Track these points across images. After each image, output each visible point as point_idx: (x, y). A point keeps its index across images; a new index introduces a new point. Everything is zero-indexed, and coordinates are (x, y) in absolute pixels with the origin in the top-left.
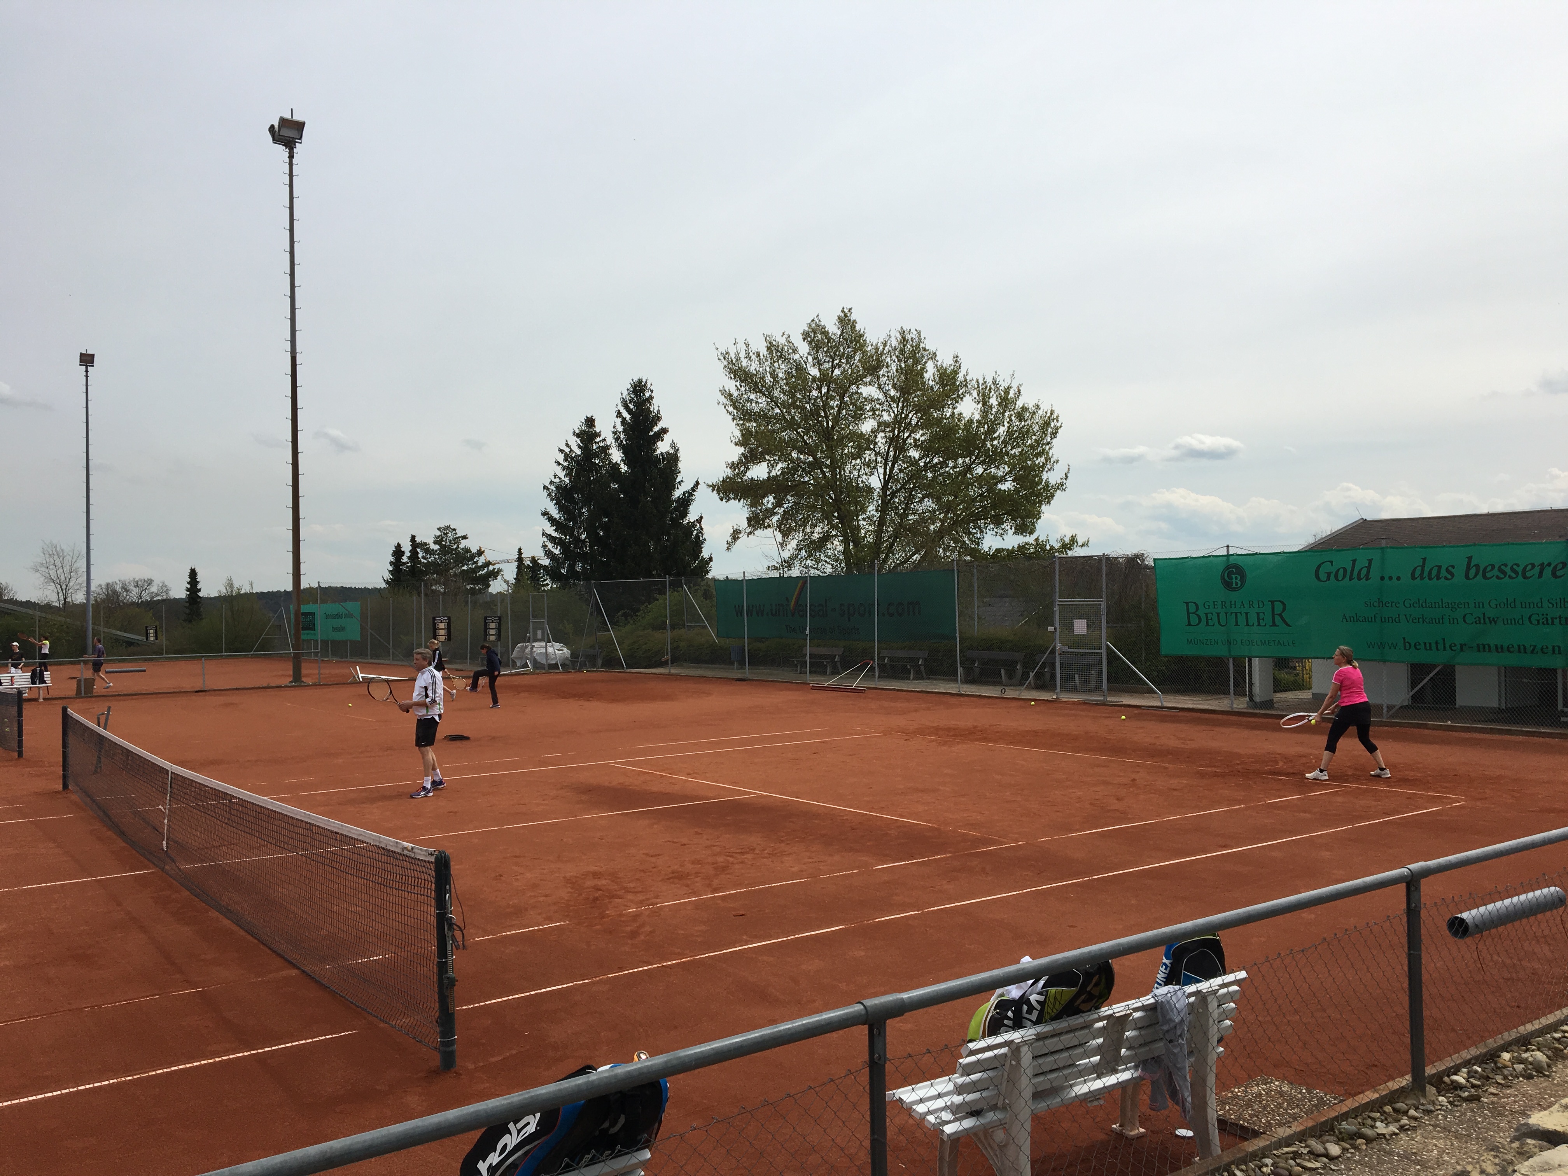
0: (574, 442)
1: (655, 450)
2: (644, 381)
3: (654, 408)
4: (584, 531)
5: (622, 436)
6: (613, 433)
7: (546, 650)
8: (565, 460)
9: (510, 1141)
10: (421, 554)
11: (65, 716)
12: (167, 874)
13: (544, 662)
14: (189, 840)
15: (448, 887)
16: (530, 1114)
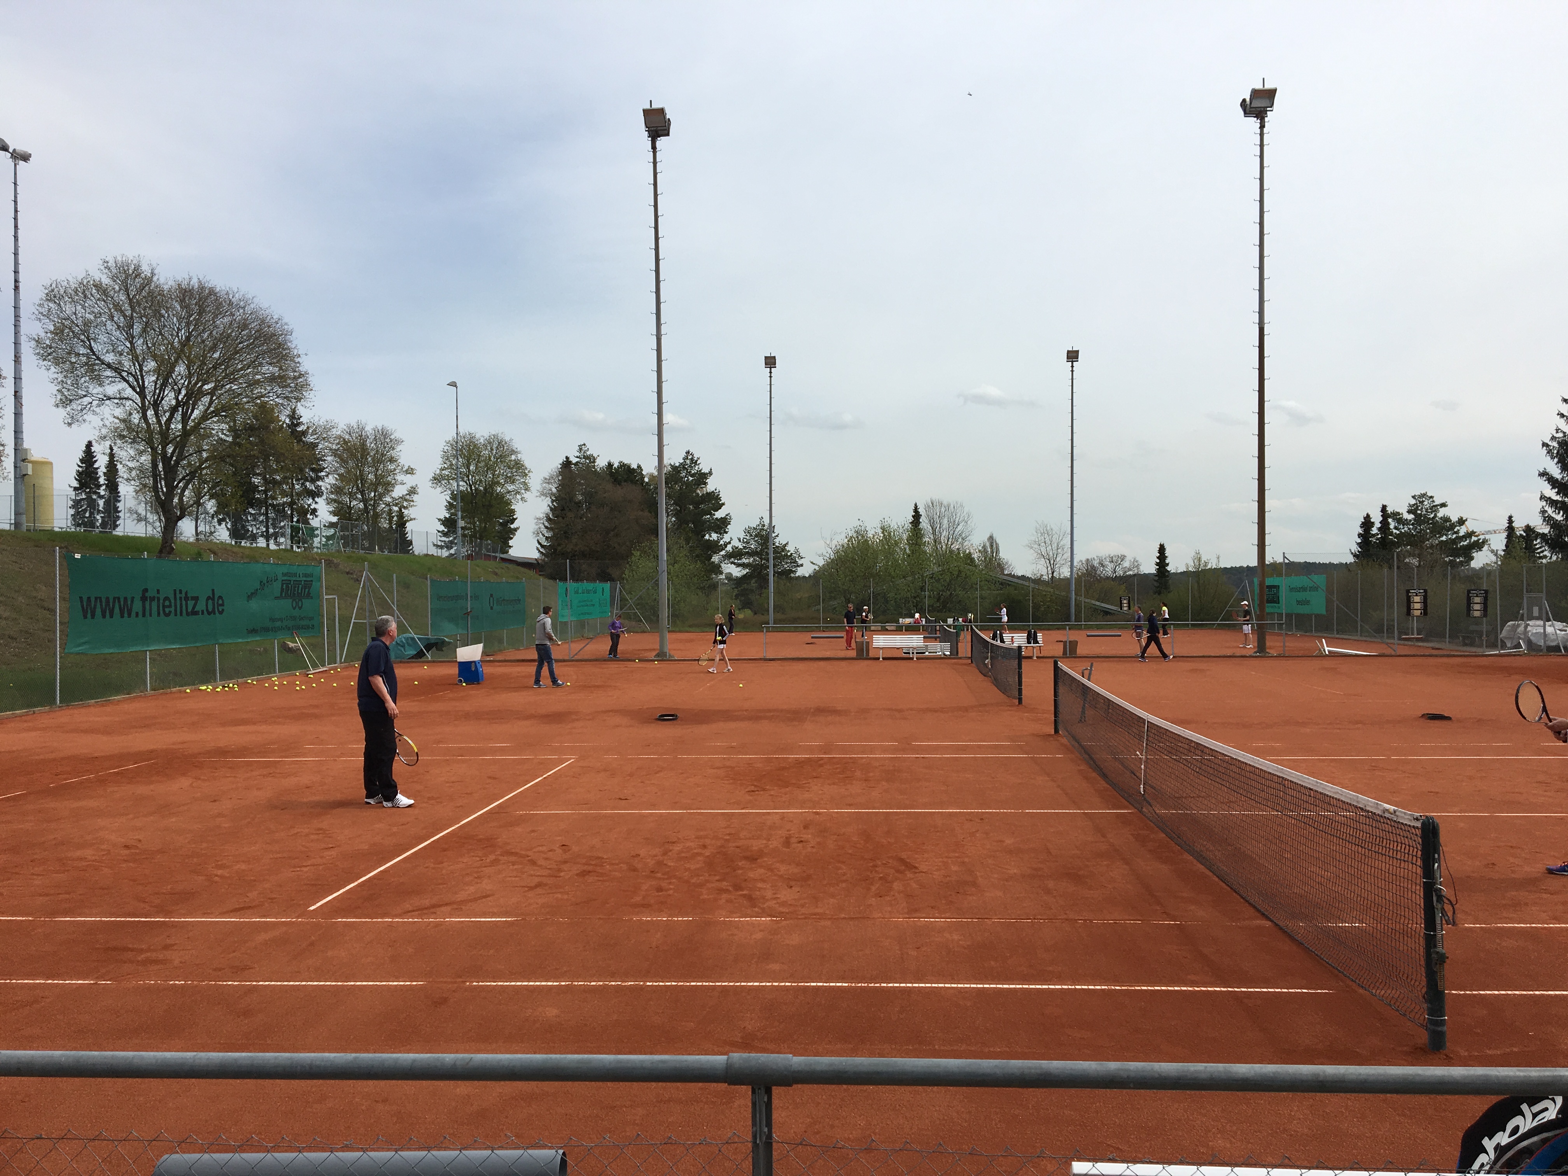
7: (1545, 629)
9: (1524, 1123)
10: (1392, 524)
11: (1056, 668)
12: (1145, 815)
13: (1542, 643)
14: (1164, 787)
15: (1436, 856)
16: (1550, 1097)
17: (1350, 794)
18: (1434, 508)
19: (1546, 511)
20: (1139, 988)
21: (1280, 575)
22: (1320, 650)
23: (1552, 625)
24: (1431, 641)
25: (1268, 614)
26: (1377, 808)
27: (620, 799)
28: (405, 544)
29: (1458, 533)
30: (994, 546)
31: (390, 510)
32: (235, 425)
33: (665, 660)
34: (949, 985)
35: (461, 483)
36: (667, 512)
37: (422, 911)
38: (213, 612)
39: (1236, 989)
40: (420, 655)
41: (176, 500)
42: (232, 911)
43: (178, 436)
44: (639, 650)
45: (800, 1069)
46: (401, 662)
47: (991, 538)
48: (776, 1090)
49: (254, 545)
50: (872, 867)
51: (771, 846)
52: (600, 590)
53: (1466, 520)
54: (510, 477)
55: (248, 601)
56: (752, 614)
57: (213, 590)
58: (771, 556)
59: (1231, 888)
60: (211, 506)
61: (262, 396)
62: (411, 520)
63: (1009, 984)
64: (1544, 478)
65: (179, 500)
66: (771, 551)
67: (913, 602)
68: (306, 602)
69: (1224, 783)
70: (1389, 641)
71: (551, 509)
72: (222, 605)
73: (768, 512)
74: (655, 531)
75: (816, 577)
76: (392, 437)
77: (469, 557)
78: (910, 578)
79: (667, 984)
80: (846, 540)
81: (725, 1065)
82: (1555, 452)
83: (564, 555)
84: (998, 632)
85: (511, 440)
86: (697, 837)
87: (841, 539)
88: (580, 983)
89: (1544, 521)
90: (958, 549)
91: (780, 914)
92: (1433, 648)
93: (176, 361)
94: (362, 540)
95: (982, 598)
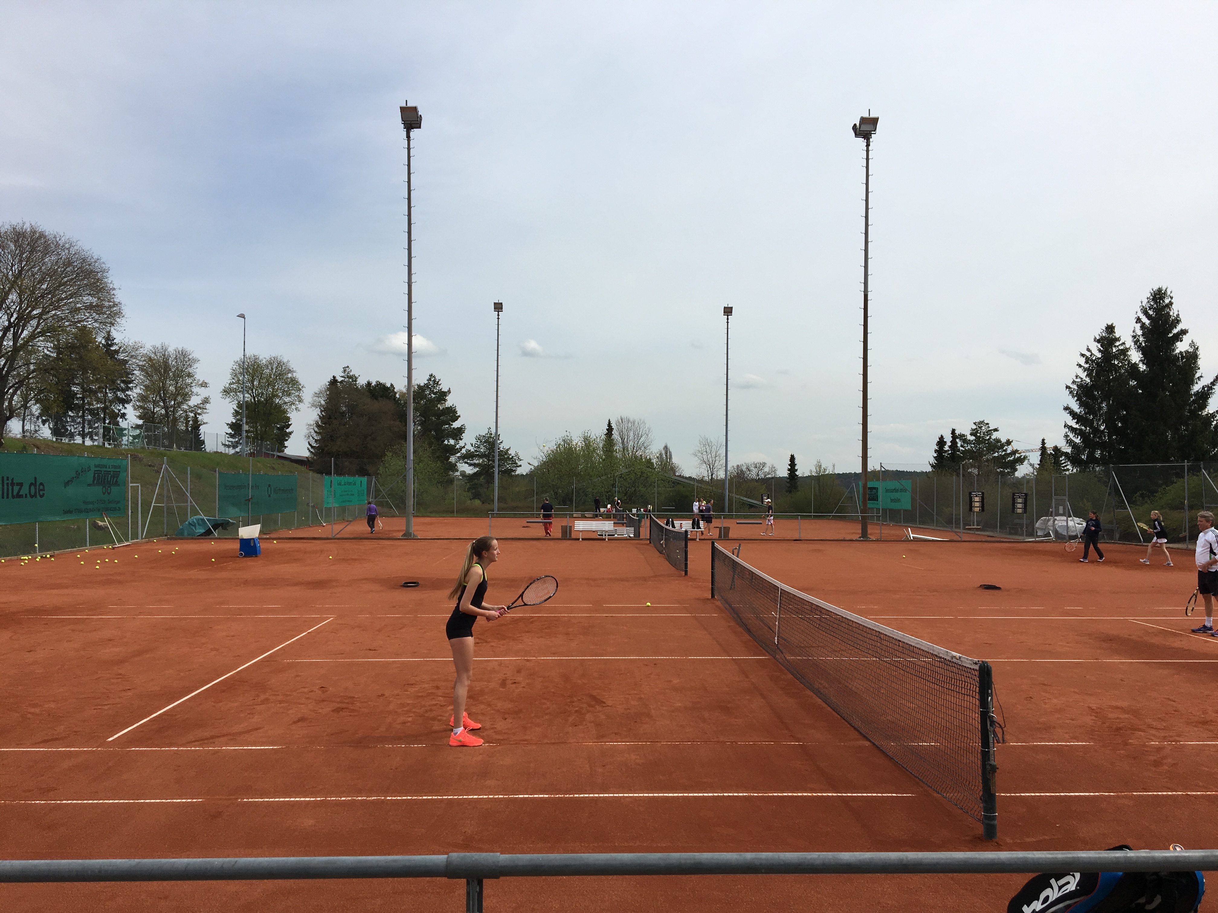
0: (1095, 348)
1: (1174, 350)
2: (1164, 289)
3: (1173, 313)
4: (1103, 423)
5: (1141, 339)
6: (1133, 336)
7: (1067, 523)
8: (1087, 362)
9: (1052, 893)
10: (959, 443)
11: (713, 548)
12: (777, 661)
13: (1065, 533)
14: (793, 639)
15: (990, 691)
16: (1071, 873)
17: (928, 645)
18: (989, 432)
19: (1069, 436)
20: (771, 794)
21: (878, 480)
22: (907, 536)
23: (1073, 520)
24: (987, 531)
25: (869, 508)
26: (947, 655)
27: (370, 650)
28: (199, 443)
29: (1006, 451)
30: (668, 454)
31: (187, 416)
32: (59, 344)
33: (410, 539)
34: (627, 795)
35: (247, 395)
36: (414, 422)
37: (202, 741)
38: (35, 496)
39: (844, 795)
40: (208, 533)
41: (6, 404)
42: (41, 742)
43: (9, 351)
44: (389, 531)
45: (505, 864)
46: (192, 539)
47: (666, 448)
48: (486, 882)
49: (72, 442)
50: (570, 702)
51: (490, 687)
52: (358, 483)
53: (1012, 441)
54: (287, 391)
55: (65, 487)
56: (481, 503)
57: (35, 478)
58: (497, 458)
59: (841, 717)
60: (36, 409)
61: (83, 321)
62: (204, 423)
63: (673, 793)
64: (1068, 412)
65: (8, 403)
66: (497, 454)
67: (606, 496)
68: (114, 489)
69: (837, 636)
70: (956, 530)
71: (320, 418)
72: (43, 490)
73: (495, 424)
74: (404, 437)
75: (531, 475)
76: (190, 357)
77: (252, 454)
78: (604, 478)
79: (404, 798)
80: (555, 447)
81: (445, 863)
82: (1075, 392)
83: (330, 454)
84: (670, 520)
85: (288, 361)
86: (434, 680)
87: (551, 446)
88: (332, 799)
89: (1067, 442)
90: (641, 455)
91: (498, 741)
92: (988, 536)
93: (10, 290)
94: (163, 439)
95: (658, 493)
